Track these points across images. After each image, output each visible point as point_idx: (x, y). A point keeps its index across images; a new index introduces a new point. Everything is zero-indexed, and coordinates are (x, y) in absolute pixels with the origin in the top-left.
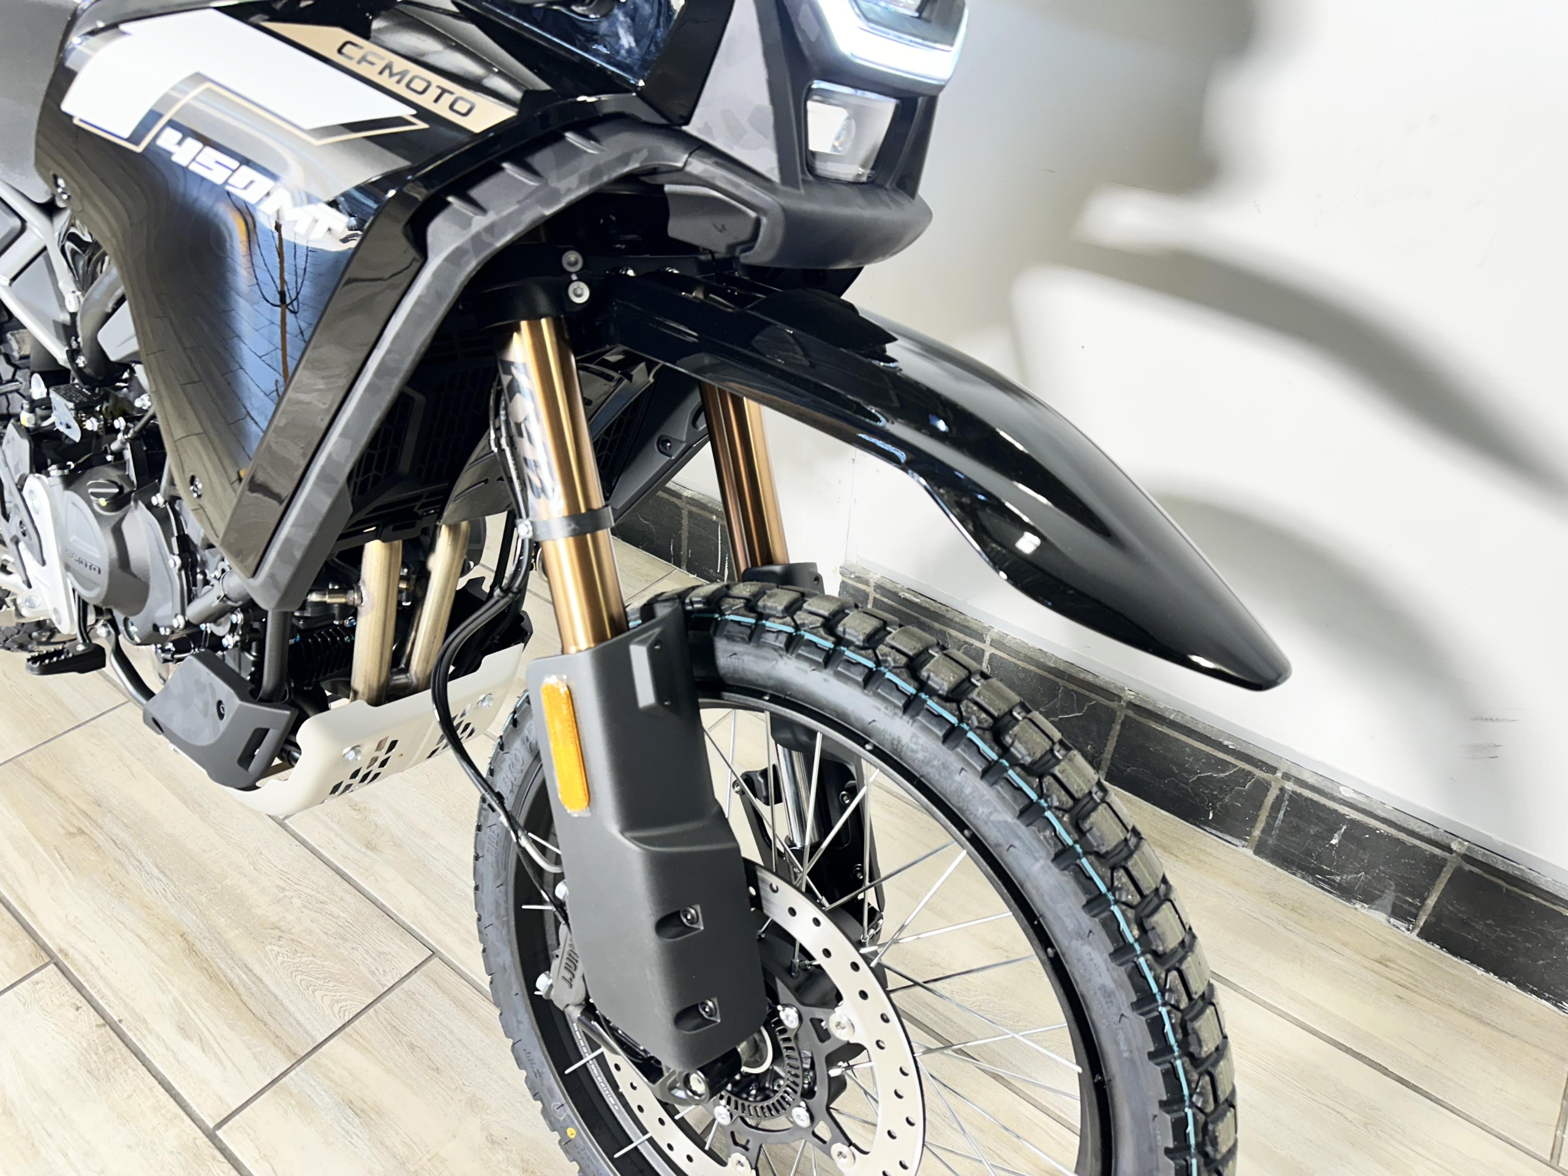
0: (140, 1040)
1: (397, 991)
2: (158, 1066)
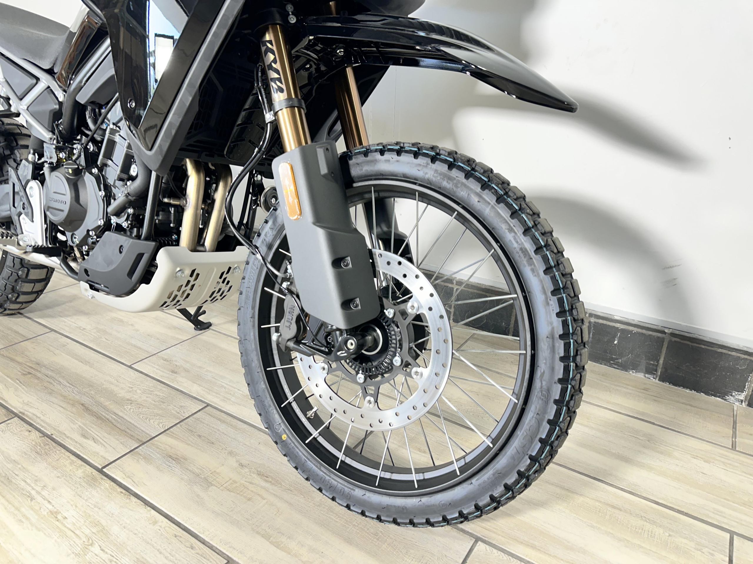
0: (62, 440)
1: (191, 418)
2: (72, 449)
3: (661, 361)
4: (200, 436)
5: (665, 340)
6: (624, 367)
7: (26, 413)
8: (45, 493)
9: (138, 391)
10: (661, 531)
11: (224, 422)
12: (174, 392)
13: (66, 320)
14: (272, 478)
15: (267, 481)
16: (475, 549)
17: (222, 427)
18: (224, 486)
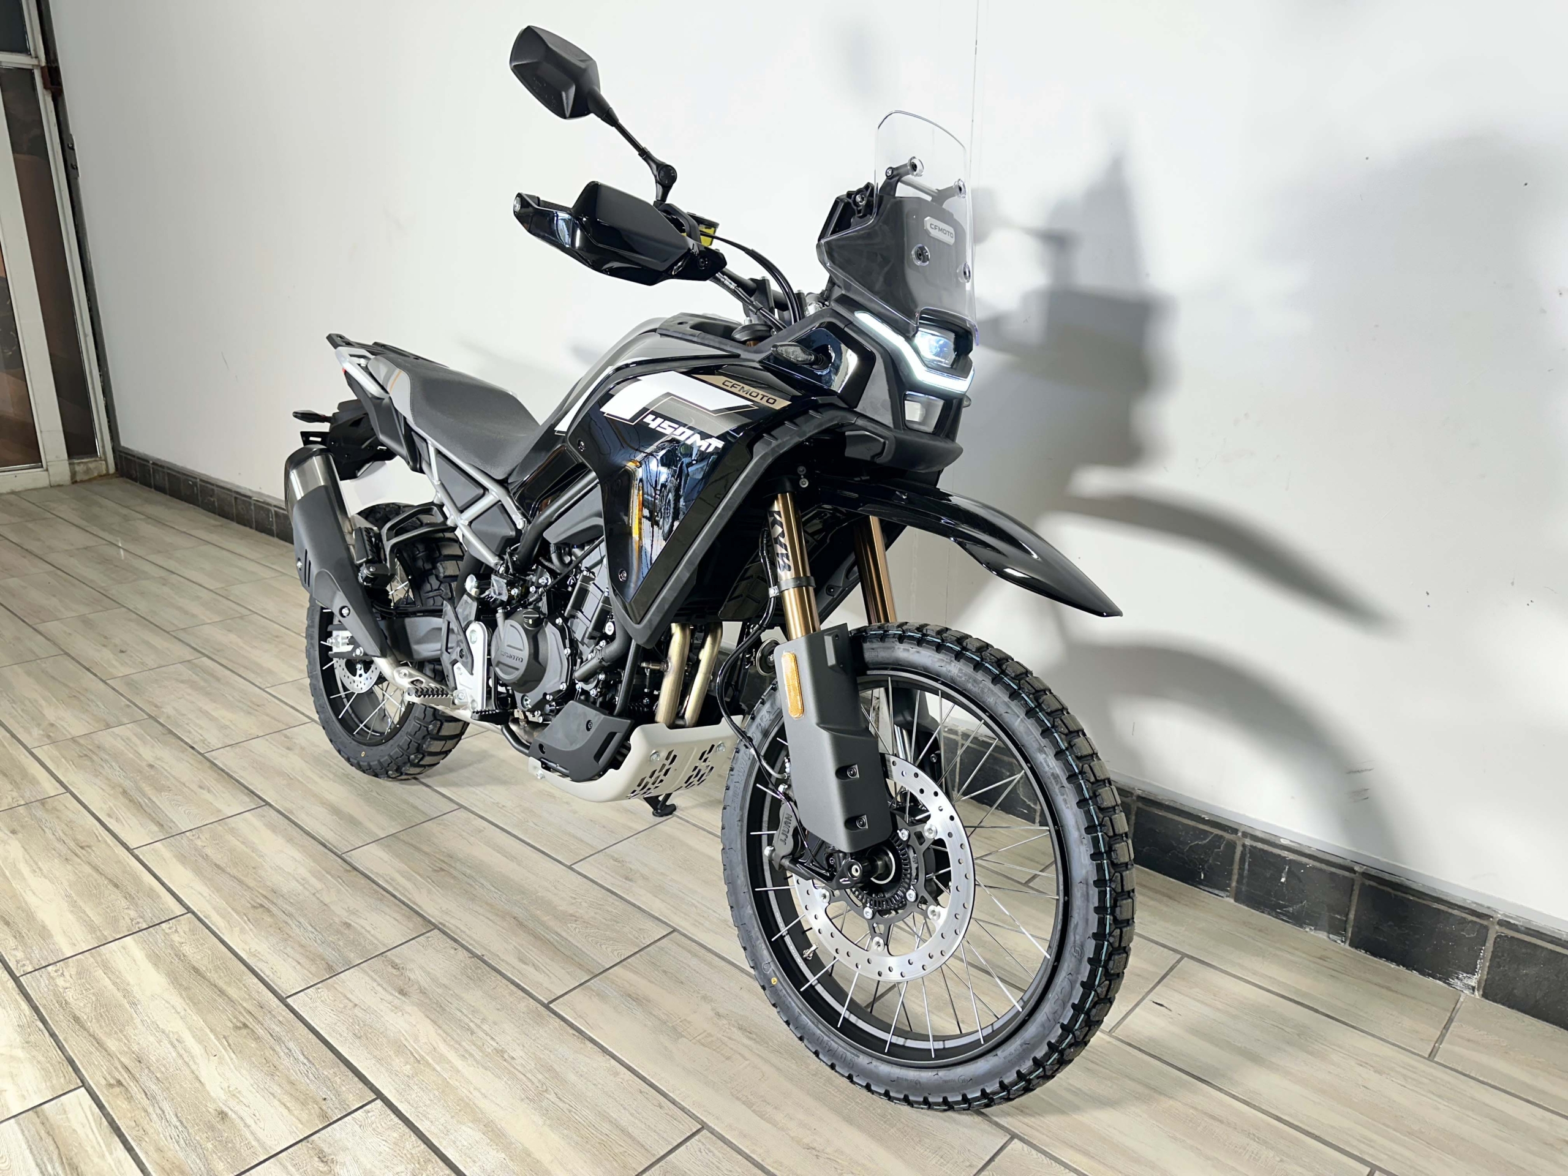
0: (496, 964)
1: (653, 946)
2: (510, 975)
3: (1352, 916)
4: (665, 972)
5: (1356, 882)
6: (1298, 920)
7: (447, 924)
8: (485, 1027)
9: (584, 904)
10: (1271, 1154)
11: (695, 955)
12: (630, 908)
13: (478, 792)
14: (756, 1034)
15: (750, 1039)
16: (1009, 1147)
17: (694, 962)
18: (698, 1038)
